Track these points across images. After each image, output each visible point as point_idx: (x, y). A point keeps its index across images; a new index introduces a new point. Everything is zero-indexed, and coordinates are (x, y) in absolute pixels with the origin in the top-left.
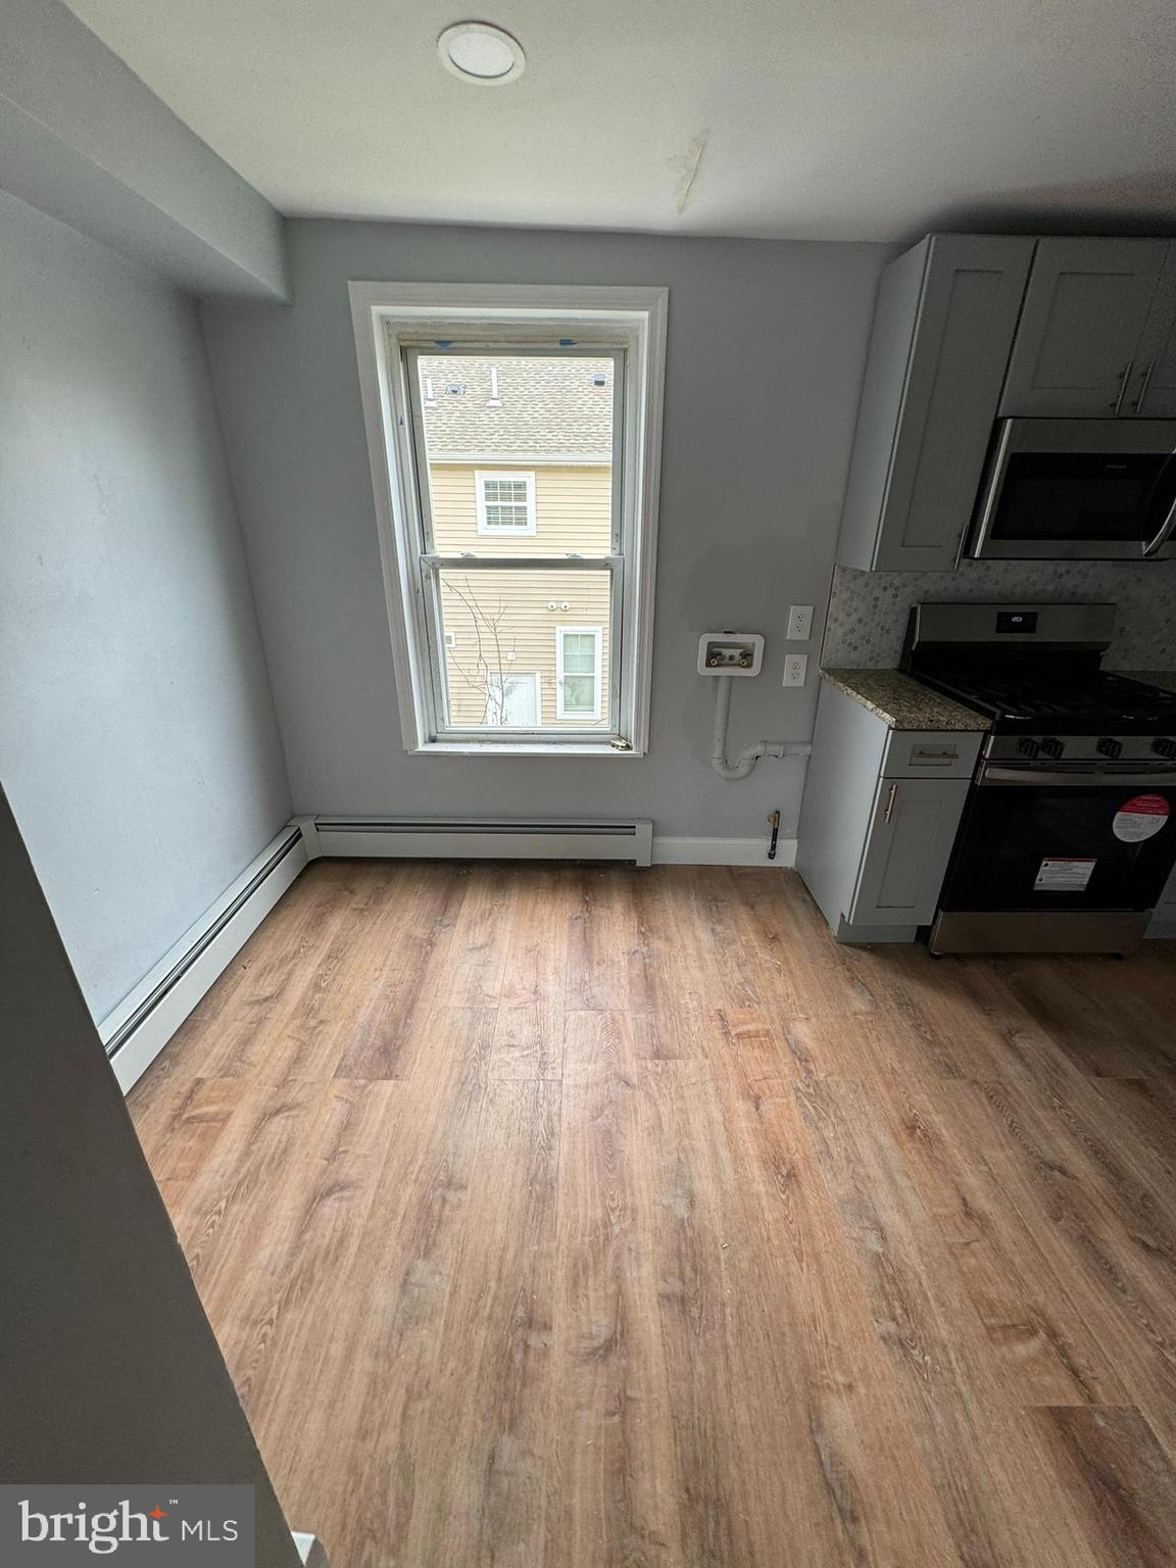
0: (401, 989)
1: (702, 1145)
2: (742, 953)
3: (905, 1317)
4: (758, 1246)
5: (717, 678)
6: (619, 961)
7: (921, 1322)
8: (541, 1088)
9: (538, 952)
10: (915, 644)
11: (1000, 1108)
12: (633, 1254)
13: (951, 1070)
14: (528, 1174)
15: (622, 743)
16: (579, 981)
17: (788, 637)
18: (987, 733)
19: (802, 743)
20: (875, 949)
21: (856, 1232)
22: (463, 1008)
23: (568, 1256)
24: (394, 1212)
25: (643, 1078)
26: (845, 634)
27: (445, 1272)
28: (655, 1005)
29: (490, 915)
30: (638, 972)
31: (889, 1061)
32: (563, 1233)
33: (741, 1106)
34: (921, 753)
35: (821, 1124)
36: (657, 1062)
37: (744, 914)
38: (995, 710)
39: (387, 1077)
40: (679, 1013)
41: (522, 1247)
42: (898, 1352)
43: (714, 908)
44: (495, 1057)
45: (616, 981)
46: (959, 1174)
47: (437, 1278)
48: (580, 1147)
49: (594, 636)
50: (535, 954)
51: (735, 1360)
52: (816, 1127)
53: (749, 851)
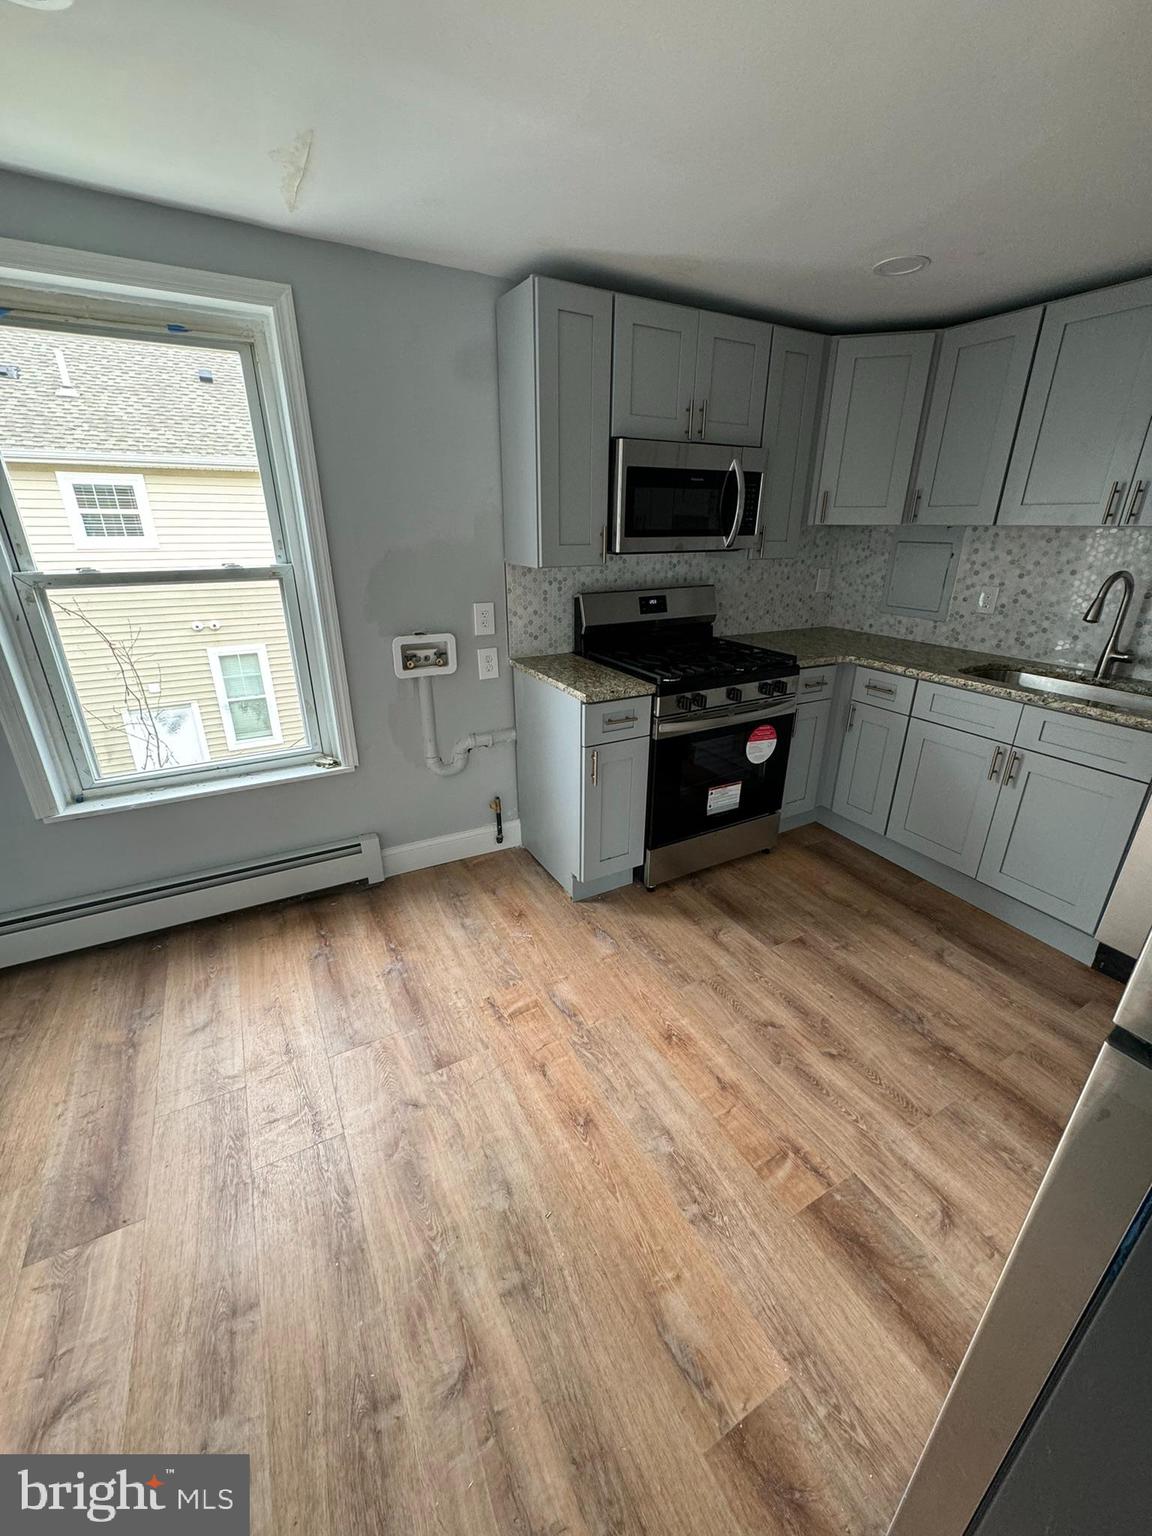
0: (102, 1115)
1: (504, 1132)
2: (495, 938)
3: (702, 1195)
4: (577, 1200)
5: (416, 680)
6: (375, 986)
7: (714, 1192)
8: (322, 1153)
9: (280, 1007)
10: (584, 629)
11: (723, 995)
12: (465, 1271)
13: (685, 978)
14: (330, 1251)
15: (329, 761)
16: (336, 1022)
17: (476, 634)
18: (654, 696)
19: (507, 729)
20: (604, 898)
21: (651, 1144)
22: (198, 1104)
23: (398, 1311)
24: (166, 1387)
25: (430, 1093)
26: (525, 626)
27: (254, 1414)
28: (424, 1017)
29: (207, 985)
30: (398, 990)
31: (638, 988)
32: (385, 1290)
33: (530, 1080)
34: (610, 720)
35: (601, 1066)
36: (440, 1071)
37: (486, 900)
38: (655, 676)
39: (108, 1230)
40: (450, 1016)
41: (344, 1332)
42: (704, 1226)
43: (458, 904)
44: (255, 1143)
45: (377, 1008)
46: (709, 1060)
47: (246, 1428)
48: (381, 1193)
49: (256, 654)
50: (277, 1011)
51: (584, 1315)
52: (597, 1069)
53: (479, 840)
